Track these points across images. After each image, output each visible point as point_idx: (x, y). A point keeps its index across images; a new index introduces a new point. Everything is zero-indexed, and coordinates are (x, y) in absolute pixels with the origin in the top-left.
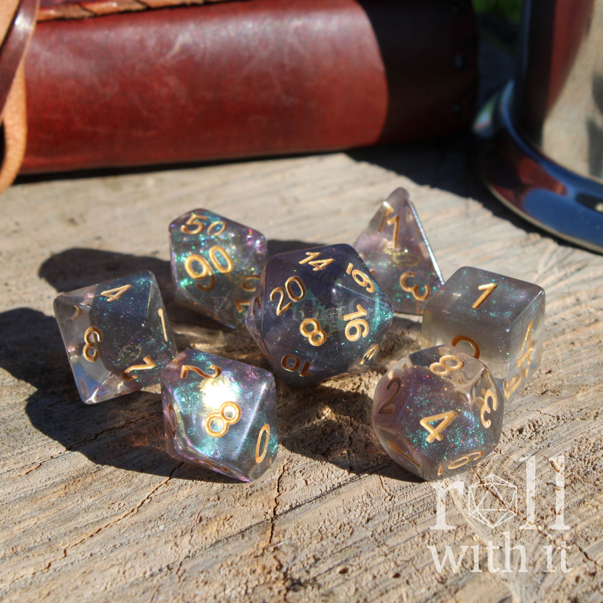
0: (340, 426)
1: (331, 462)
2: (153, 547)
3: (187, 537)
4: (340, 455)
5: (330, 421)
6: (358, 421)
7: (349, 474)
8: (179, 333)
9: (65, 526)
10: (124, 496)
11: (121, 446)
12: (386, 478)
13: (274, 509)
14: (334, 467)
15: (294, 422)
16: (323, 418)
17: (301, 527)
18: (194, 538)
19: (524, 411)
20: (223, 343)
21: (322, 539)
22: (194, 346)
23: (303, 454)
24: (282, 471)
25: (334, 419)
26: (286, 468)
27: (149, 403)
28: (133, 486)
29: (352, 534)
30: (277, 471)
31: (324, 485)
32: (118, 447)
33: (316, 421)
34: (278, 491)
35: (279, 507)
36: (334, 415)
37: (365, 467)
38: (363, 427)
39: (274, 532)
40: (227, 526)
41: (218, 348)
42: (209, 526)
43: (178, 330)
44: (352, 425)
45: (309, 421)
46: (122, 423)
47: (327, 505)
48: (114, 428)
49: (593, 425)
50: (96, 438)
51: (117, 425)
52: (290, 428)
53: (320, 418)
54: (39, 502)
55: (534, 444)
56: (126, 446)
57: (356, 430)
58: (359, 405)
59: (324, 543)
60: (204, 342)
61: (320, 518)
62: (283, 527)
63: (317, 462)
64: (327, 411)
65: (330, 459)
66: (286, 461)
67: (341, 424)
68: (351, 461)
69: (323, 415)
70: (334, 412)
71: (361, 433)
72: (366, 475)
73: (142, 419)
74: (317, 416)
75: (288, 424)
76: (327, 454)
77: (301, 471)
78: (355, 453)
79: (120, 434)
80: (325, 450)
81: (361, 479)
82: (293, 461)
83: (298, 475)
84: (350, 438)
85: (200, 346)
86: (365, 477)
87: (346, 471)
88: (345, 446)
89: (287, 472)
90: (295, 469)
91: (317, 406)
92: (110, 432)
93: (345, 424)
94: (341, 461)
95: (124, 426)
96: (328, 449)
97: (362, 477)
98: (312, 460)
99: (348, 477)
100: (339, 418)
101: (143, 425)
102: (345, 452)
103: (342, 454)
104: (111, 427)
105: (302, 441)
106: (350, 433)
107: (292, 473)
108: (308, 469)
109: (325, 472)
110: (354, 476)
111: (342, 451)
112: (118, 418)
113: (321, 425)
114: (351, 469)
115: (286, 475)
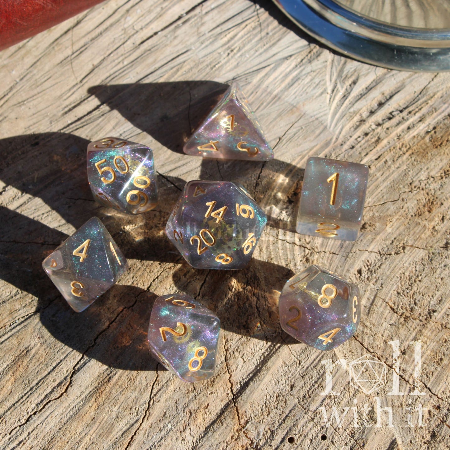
0: (248, 299)
1: (253, 337)
2: (170, 446)
3: (188, 431)
4: (256, 328)
5: (239, 292)
6: (257, 289)
7: (267, 344)
8: (109, 215)
9: (110, 438)
10: (135, 400)
11: (114, 348)
12: (292, 345)
13: (231, 388)
14: (256, 340)
15: (217, 301)
16: (233, 290)
17: (254, 405)
18: (192, 430)
19: (358, 252)
20: (142, 221)
21: (269, 413)
22: (124, 228)
24: (225, 352)
25: (241, 290)
26: (226, 348)
27: (117, 299)
28: (138, 389)
29: (285, 402)
30: (222, 354)
31: (255, 359)
32: (113, 350)
33: (230, 294)
34: (229, 374)
35: (234, 387)
36: (239, 284)
37: (274, 335)
38: (262, 294)
39: (240, 415)
40: (208, 413)
41: (141, 227)
42: (198, 417)
43: (108, 213)
44: (254, 294)
45: (226, 296)
46: (107, 324)
47: (264, 382)
48: (104, 331)
49: (405, 259)
50: (95, 343)
51: (104, 327)
52: (216, 307)
53: (231, 291)
54: (85, 419)
55: (372, 285)
56: (118, 347)
57: (258, 299)
58: (252, 270)
59: (272, 415)
60: (130, 223)
61: (263, 394)
62: (244, 410)
63: (244, 338)
64: (234, 282)
65: (252, 334)
66: (224, 341)
67: (248, 296)
68: (265, 331)
69: (233, 287)
70: (239, 282)
71: (262, 301)
72: (279, 345)
73: (117, 316)
74: (229, 288)
75: (214, 303)
76: (248, 328)
77: (237, 350)
78: (264, 323)
79: (110, 335)
80: (245, 323)
81: (276, 350)
82: (229, 340)
83: (237, 354)
84: (257, 308)
85: (128, 228)
86: (279, 347)
87: (265, 342)
88: (257, 318)
89: (228, 353)
90: (233, 348)
91: (226, 279)
92: (103, 335)
93: (250, 295)
94: (258, 333)
95: (109, 327)
96: (246, 322)
97: (276, 348)
98: (240, 336)
99: (267, 347)
100: (244, 289)
101: (121, 322)
102: (259, 325)
103: (257, 327)
104: (101, 330)
105: (228, 318)
106: (255, 303)
107: (232, 353)
108: (241, 347)
109: (252, 347)
110: (271, 346)
111: (256, 323)
112: (103, 320)
113: (234, 298)
114: (266, 339)
115: (228, 356)
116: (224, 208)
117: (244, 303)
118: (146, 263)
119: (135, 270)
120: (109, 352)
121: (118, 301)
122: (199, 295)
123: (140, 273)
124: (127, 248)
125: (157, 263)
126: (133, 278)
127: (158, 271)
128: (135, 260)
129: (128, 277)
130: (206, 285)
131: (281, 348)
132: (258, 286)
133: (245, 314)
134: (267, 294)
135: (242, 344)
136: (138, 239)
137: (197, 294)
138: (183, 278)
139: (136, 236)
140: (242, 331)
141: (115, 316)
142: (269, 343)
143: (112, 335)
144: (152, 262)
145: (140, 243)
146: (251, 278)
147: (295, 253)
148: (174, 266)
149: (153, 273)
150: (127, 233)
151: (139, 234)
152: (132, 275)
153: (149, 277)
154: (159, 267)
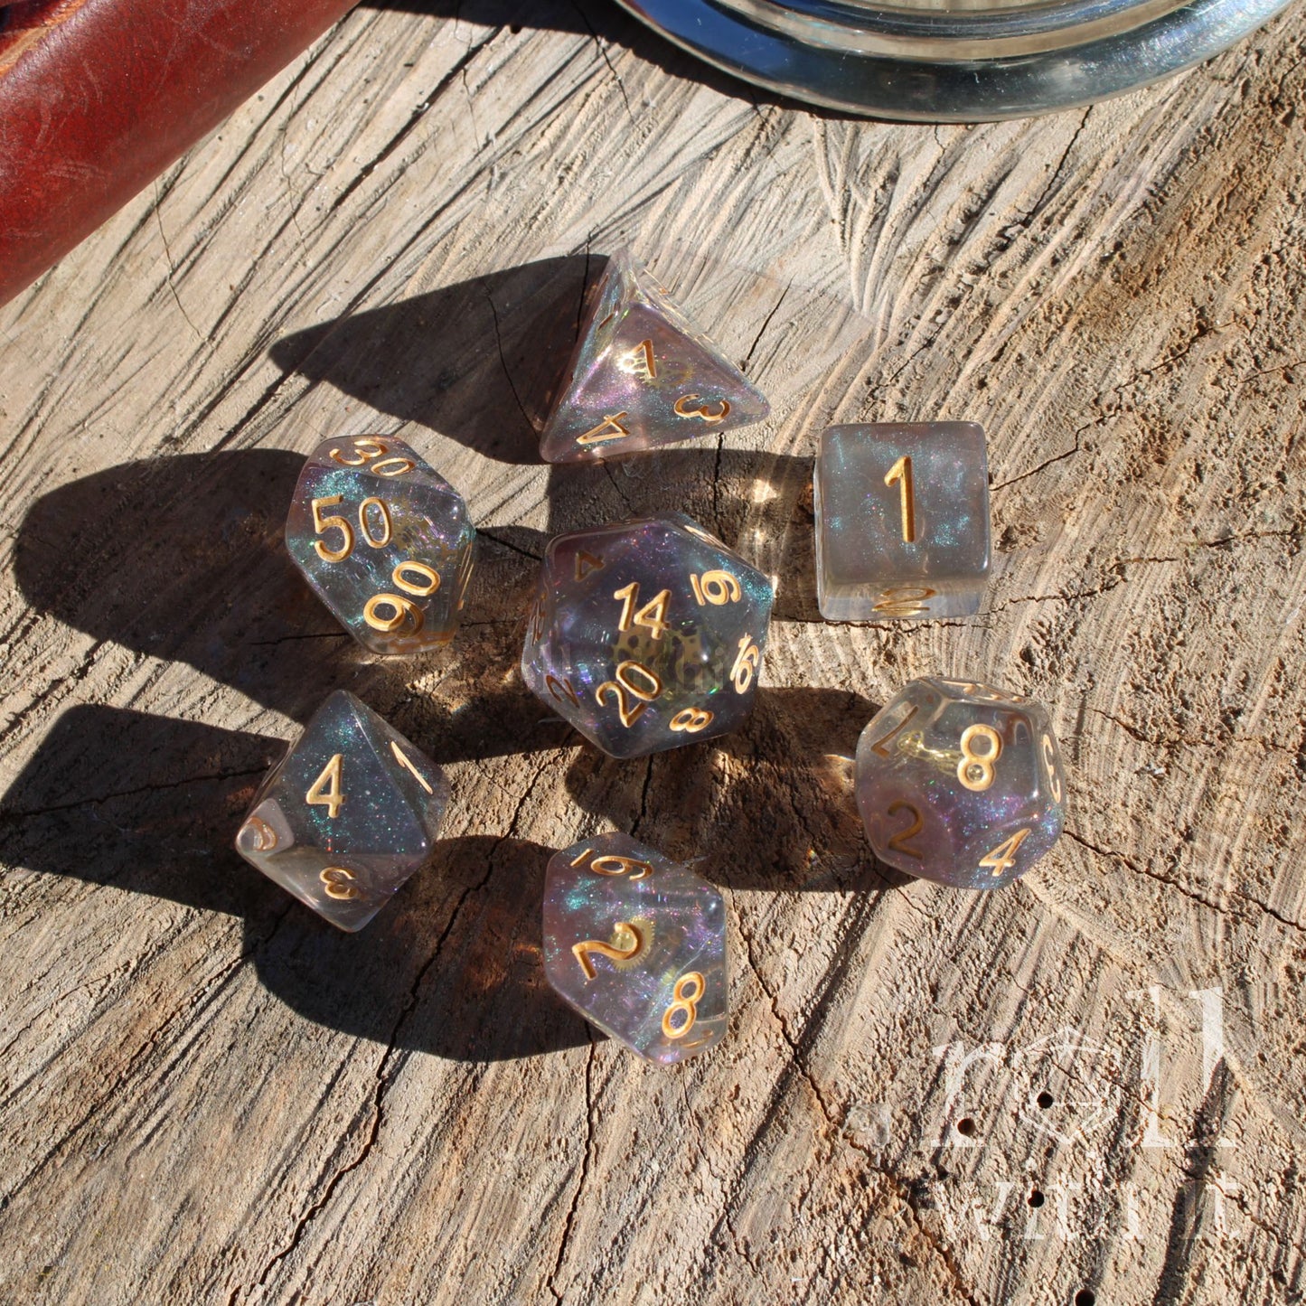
0: (768, 794)
1: (807, 890)
2: (670, 1216)
3: (703, 1167)
4: (809, 865)
5: (741, 781)
6: (785, 764)
7: (844, 896)
9: (514, 1233)
10: (553, 1121)
11: (468, 1001)
12: (908, 886)
13: (784, 1031)
14: (816, 895)
15: (694, 819)
16: (727, 779)
17: (851, 1062)
18: (713, 1162)
19: (1010, 607)
20: (454, 658)
21: (895, 1072)
22: (414, 687)
23: (753, 886)
24: (746, 944)
26: (746, 932)
28: (552, 1092)
29: (928, 1034)
30: (740, 950)
31: (824, 943)
32: (466, 1007)
33: (722, 793)
34: (770, 996)
35: (789, 1026)
36: (737, 762)
37: (856, 868)
38: (800, 774)
39: (823, 1096)
40: (742, 1110)
42: (720, 1126)
44: (781, 778)
45: (711, 799)
46: (433, 943)
47: (862, 996)
48: (430, 961)
49: (1130, 598)
50: (417, 999)
51: (428, 954)
52: (694, 833)
53: (722, 782)
54: (439, 1199)
55: (1066, 683)
56: (475, 996)
57: (794, 787)
58: (760, 718)
59: (902, 1075)
60: (423, 669)
61: (867, 1027)
62: (830, 1080)
63: (785, 897)
64: (723, 760)
65: (802, 883)
66: (736, 916)
67: (766, 787)
68: (831, 867)
69: (724, 773)
70: (734, 755)
71: (805, 790)
72: (874, 893)
73: (454, 917)
74: (715, 778)
75: (686, 825)
76: (787, 868)
77: (774, 931)
78: (825, 845)
79: (447, 971)
80: (776, 858)
81: (873, 907)
82: (748, 910)
83: (776, 942)
84: (797, 811)
85: (424, 683)
86: (878, 899)
87: (838, 894)
88: (802, 836)
89: (754, 943)
90: (762, 928)
91: (702, 755)
92: (430, 974)
93: (770, 782)
94: (817, 876)
95: (439, 948)
96: (779, 853)
97: (871, 901)
98: (774, 894)
99: (846, 904)
100: (752, 770)
101: (467, 930)
102: (812, 853)
103: (810, 860)
104: (423, 961)
105: (731, 855)
106: (789, 798)
107: (764, 943)
108: (782, 922)
109: (810, 914)
110: (854, 899)
111: (806, 851)
112: (419, 936)
113: (735, 801)
114: (838, 884)
115: (757, 950)
116: (663, 594)
117: (763, 807)
118: (492, 763)
119: (469, 788)
120: (458, 1014)
121: (444, 878)
122: (644, 813)
123: (482, 793)
124: (433, 736)
125: (518, 757)
126: (468, 809)
127: (527, 777)
128: (461, 764)
129: (455, 810)
130: (654, 784)
131: (884, 898)
132: (784, 755)
133: (770, 834)
134: (813, 770)
135: (783, 912)
136: (456, 706)
137: (639, 811)
138: (593, 780)
139: (448, 700)
140: (775, 879)
141: (449, 917)
142: (850, 894)
143: (453, 969)
144: (505, 757)
145: (463, 714)
146: (762, 739)
147: (855, 647)
148: (564, 755)
149: (515, 786)
150: (425, 699)
151: (454, 693)
152: (463, 803)
153: (506, 797)
154: (525, 765)
